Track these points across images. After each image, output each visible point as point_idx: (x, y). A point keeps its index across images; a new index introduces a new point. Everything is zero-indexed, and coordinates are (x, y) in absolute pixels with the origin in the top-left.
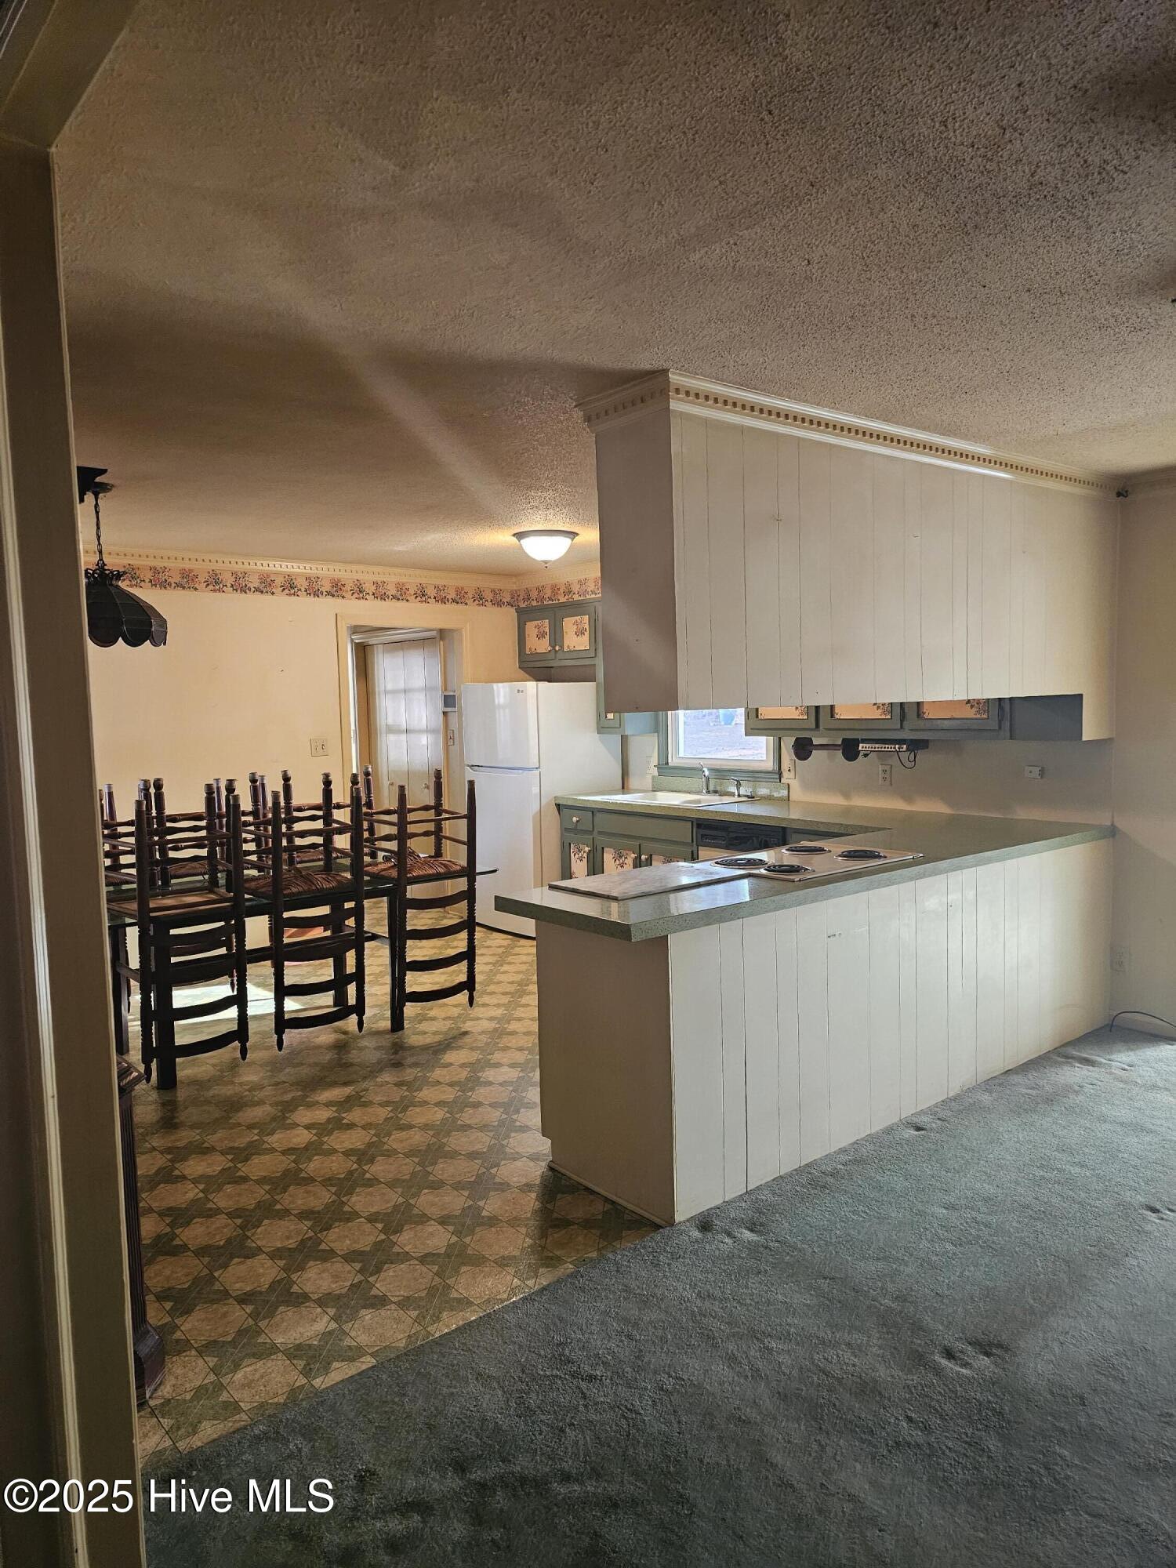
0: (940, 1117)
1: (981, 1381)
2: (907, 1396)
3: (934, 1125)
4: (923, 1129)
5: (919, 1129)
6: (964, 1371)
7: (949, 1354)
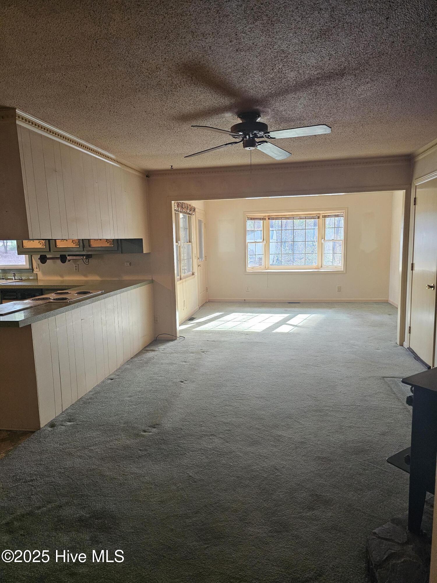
0: (117, 374)
1: (155, 434)
2: (138, 445)
3: (116, 377)
4: (113, 379)
5: (112, 379)
6: (150, 434)
7: (145, 431)
